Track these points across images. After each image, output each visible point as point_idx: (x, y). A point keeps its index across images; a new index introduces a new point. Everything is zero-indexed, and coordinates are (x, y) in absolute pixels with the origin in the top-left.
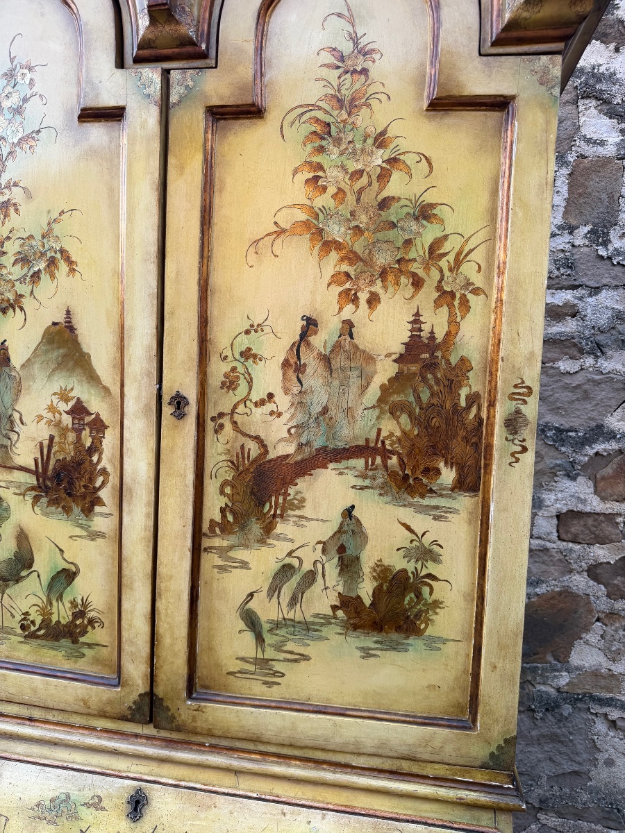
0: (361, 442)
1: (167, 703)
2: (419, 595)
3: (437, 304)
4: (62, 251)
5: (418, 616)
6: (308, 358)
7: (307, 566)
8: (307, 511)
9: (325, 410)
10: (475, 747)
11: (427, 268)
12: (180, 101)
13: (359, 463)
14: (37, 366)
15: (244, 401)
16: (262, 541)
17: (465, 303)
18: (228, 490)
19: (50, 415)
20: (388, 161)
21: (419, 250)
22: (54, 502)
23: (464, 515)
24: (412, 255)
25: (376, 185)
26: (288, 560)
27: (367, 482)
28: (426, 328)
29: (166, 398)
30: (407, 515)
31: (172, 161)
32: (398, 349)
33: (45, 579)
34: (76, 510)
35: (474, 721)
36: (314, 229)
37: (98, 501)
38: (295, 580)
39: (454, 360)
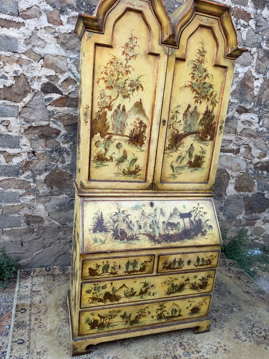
0: (195, 131)
1: (156, 184)
2: (201, 160)
3: (211, 104)
4: (141, 85)
5: (201, 164)
6: (188, 114)
7: (183, 156)
8: (184, 145)
9: (190, 124)
10: (208, 186)
11: (210, 97)
12: (171, 55)
13: (194, 135)
14: (132, 112)
15: (175, 121)
16: (176, 151)
17: (215, 104)
18: (170, 141)
19: (134, 124)
20: (206, 75)
21: (209, 94)
22: (133, 144)
23: (210, 145)
24: (208, 94)
25: (203, 79)
26: (180, 155)
27: (196, 139)
28: (209, 109)
29: (162, 121)
30: (201, 145)
31: (168, 68)
32: (204, 112)
33: (130, 161)
34: (138, 145)
35: (208, 182)
36: (191, 86)
37: (143, 143)
38: (181, 158)
39: (212, 115)
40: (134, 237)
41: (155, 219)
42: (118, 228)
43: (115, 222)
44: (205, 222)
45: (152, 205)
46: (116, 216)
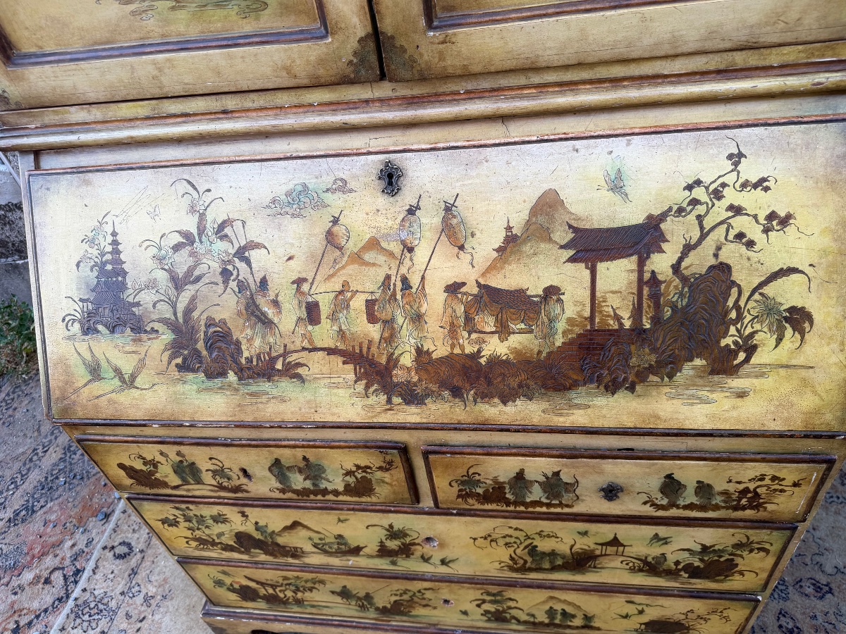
1: (400, 41)
40: (279, 366)
41: (403, 270)
42: (195, 314)
43: (179, 283)
44: (761, 285)
45: (391, 179)
46: (185, 252)
